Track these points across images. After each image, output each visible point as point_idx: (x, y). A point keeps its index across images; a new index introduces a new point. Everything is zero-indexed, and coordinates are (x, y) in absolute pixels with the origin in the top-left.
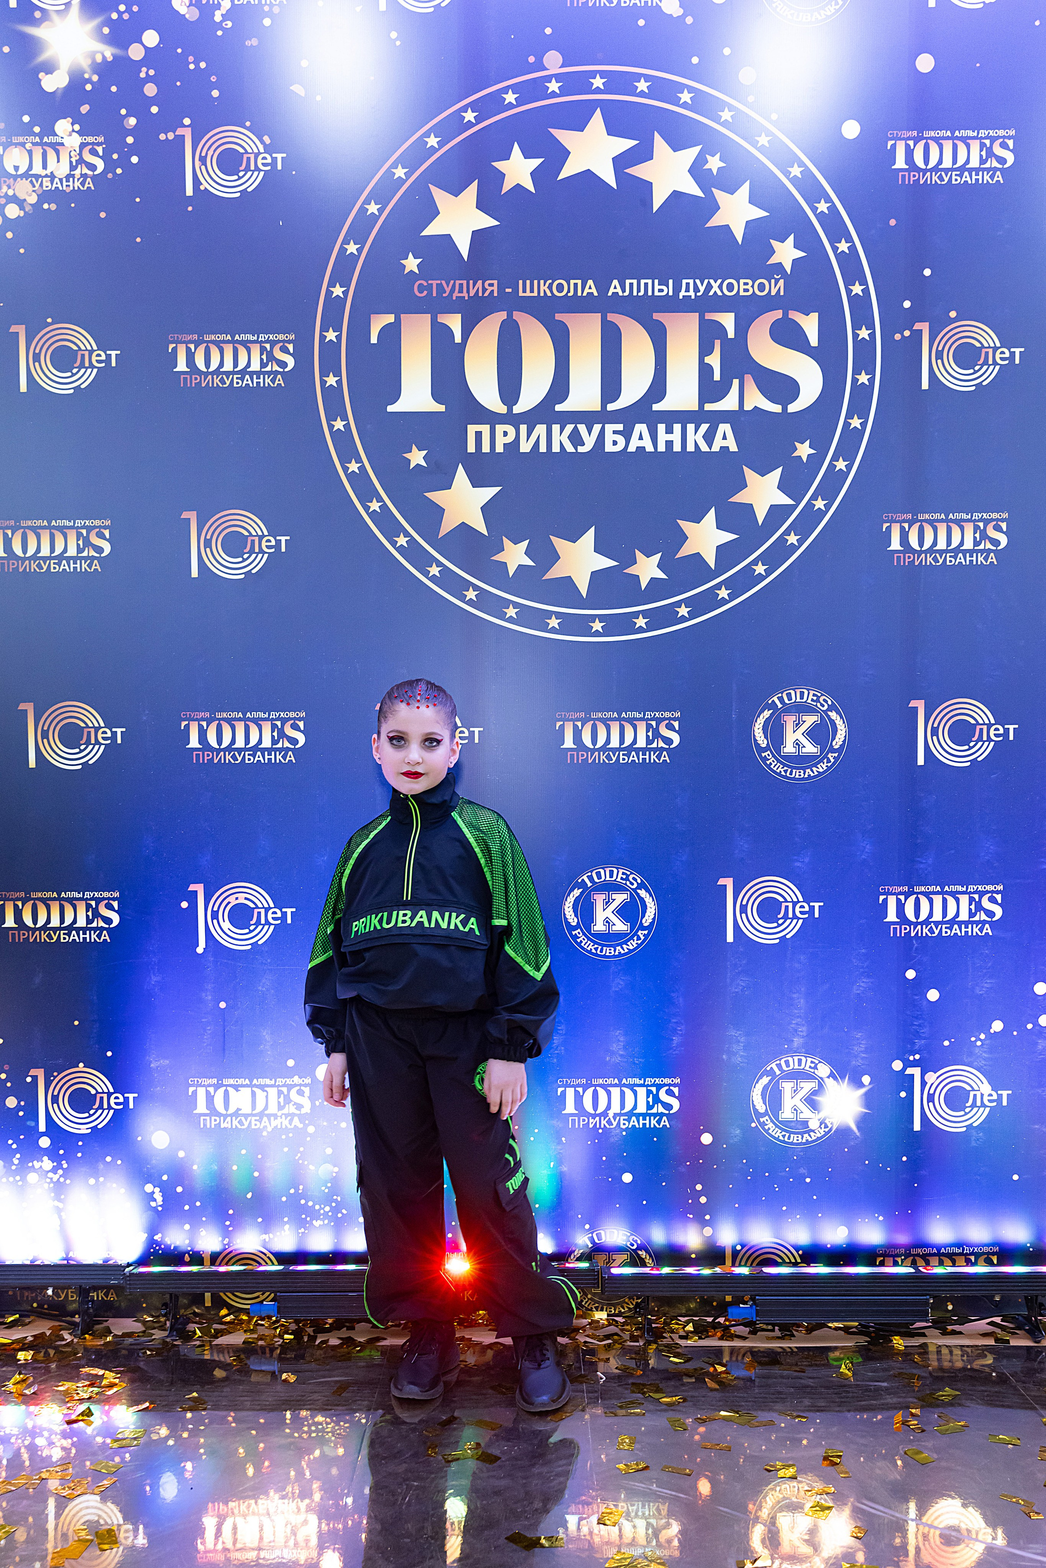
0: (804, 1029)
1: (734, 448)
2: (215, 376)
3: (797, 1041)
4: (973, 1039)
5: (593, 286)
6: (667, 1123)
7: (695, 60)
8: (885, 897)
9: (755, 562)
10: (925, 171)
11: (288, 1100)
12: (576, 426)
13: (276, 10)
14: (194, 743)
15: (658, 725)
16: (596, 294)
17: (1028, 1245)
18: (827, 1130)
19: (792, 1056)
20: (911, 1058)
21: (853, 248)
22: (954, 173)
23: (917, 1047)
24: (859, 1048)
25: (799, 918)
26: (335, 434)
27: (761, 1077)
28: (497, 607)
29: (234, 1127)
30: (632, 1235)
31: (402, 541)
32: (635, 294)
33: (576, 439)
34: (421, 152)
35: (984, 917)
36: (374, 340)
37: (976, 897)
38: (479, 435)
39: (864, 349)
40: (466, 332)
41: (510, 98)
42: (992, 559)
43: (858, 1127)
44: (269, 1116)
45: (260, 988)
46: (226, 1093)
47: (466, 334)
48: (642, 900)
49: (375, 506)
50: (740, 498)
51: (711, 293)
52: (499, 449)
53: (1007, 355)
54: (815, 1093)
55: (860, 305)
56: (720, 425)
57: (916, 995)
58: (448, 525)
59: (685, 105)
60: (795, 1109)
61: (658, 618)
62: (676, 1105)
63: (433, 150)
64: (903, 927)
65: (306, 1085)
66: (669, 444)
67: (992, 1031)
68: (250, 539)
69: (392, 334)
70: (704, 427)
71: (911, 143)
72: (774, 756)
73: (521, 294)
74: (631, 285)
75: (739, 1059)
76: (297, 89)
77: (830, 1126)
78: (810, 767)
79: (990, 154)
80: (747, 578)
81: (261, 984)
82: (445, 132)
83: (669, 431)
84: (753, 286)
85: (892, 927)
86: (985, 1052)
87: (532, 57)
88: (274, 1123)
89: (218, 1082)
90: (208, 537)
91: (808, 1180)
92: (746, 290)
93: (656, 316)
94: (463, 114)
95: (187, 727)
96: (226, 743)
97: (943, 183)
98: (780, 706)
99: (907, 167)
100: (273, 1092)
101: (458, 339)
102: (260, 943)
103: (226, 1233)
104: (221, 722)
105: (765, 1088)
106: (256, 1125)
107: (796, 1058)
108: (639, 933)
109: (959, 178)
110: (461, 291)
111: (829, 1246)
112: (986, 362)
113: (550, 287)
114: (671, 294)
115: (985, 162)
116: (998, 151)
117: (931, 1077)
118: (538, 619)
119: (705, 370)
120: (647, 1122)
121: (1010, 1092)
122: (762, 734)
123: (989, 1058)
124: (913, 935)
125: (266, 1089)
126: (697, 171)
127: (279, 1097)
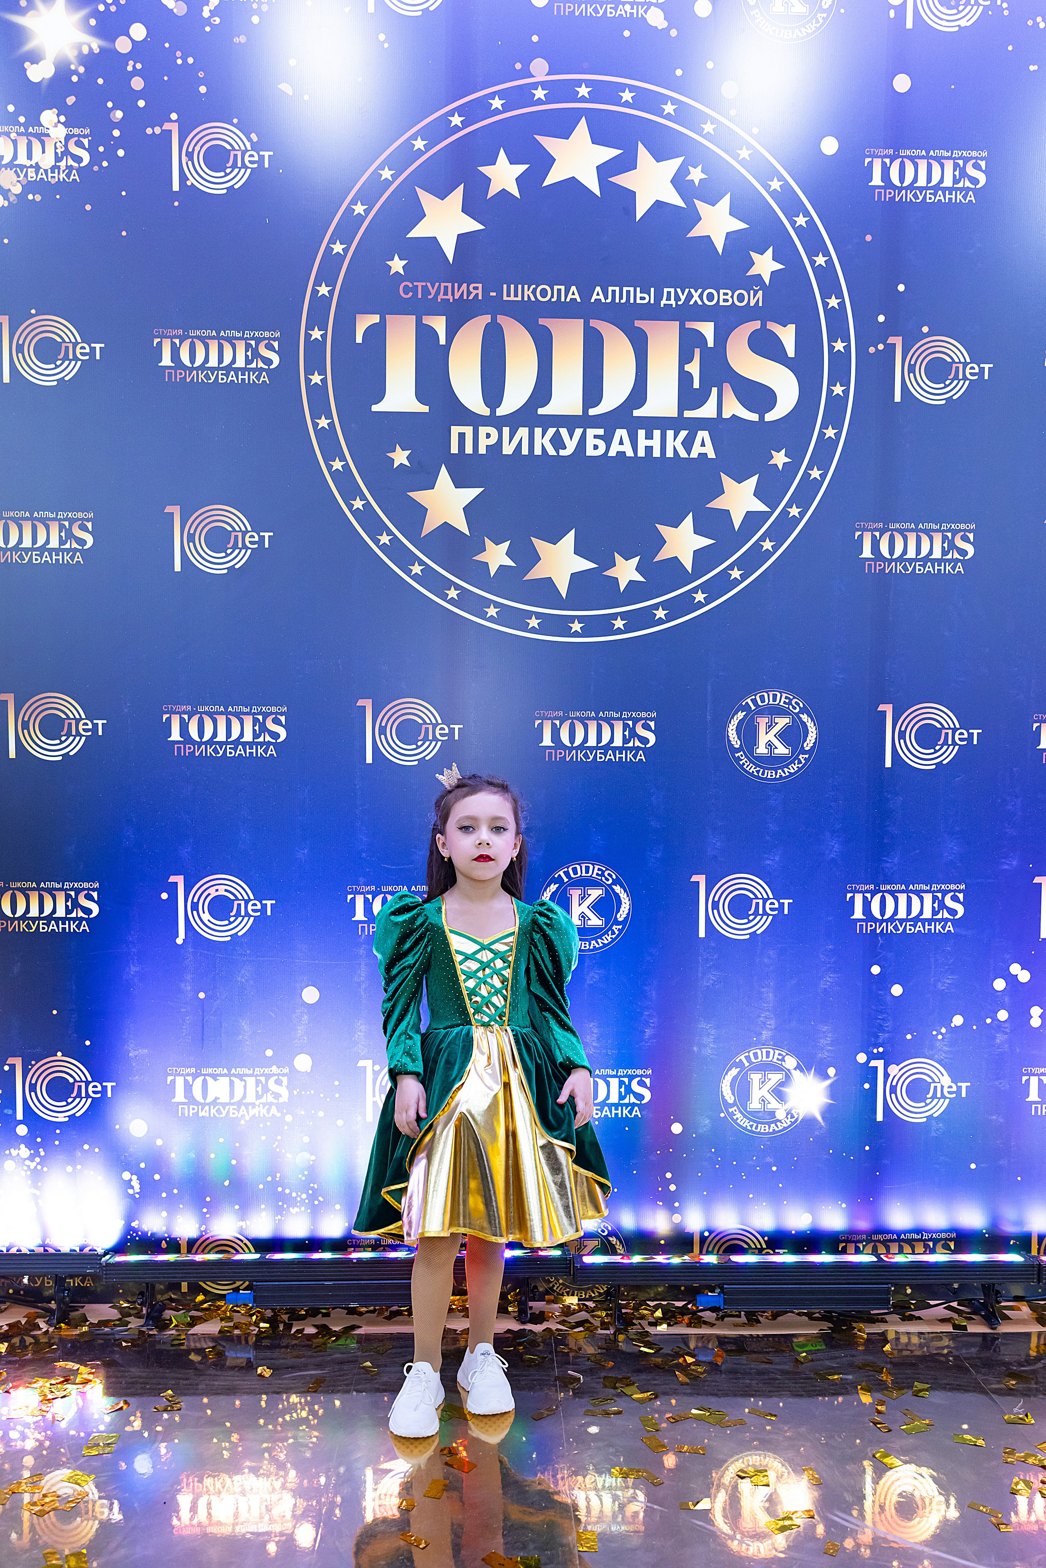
0: (773, 1022)
1: (712, 455)
2: (200, 372)
3: (766, 1034)
4: (934, 1033)
5: (576, 292)
6: (638, 1113)
7: (679, 72)
8: (852, 894)
9: (731, 567)
10: (900, 189)
11: (266, 1089)
12: (558, 431)
13: (265, 8)
14: (176, 735)
15: (634, 725)
16: (579, 300)
17: (984, 1231)
18: (793, 1120)
19: (760, 1049)
20: (875, 1051)
21: (830, 262)
22: (928, 192)
23: (880, 1041)
24: (825, 1041)
25: (769, 915)
26: (319, 432)
27: (730, 1069)
28: (478, 606)
29: (212, 1115)
30: (603, 1221)
31: (385, 539)
32: (617, 301)
33: (558, 443)
34: (408, 154)
35: (946, 915)
36: (359, 340)
37: (939, 895)
38: (462, 436)
39: (840, 361)
40: (451, 334)
41: (497, 103)
42: (960, 568)
43: (823, 1118)
44: (247, 1105)
45: (239, 979)
46: (205, 1083)
47: (450, 336)
48: (617, 896)
49: (358, 504)
50: (718, 504)
51: (692, 303)
52: (482, 450)
53: (977, 370)
54: (782, 1084)
55: (836, 317)
56: (699, 432)
57: (880, 990)
58: (430, 525)
59: (668, 117)
60: (763, 1100)
61: (635, 620)
62: (647, 1095)
63: (420, 153)
64: (869, 924)
65: (284, 1075)
66: (649, 449)
67: (953, 1025)
68: (233, 534)
69: (377, 334)
70: (683, 434)
71: (887, 161)
72: (746, 757)
73: (505, 298)
74: (614, 292)
75: (709, 1051)
76: (284, 87)
77: (796, 1116)
78: (782, 768)
79: (964, 174)
80: (723, 583)
81: (240, 975)
82: (432, 135)
83: (649, 436)
84: (732, 297)
85: (858, 924)
86: (945, 1045)
87: (518, 63)
88: (252, 1112)
89: (196, 1071)
90: (192, 532)
91: (774, 1169)
92: (726, 300)
93: (638, 323)
94: (451, 118)
95: (169, 719)
96: (207, 736)
97: (917, 201)
98: (753, 708)
99: (883, 184)
100: (251, 1081)
101: (442, 341)
102: (240, 934)
103: (203, 1220)
104: (203, 715)
105: (734, 1079)
106: (234, 1113)
107: (764, 1051)
108: (614, 928)
109: (933, 197)
110: (446, 293)
111: (793, 1232)
112: (956, 377)
113: (534, 292)
114: (652, 302)
115: (958, 182)
116: (971, 171)
117: (893, 1070)
118: (518, 619)
119: (684, 378)
120: (619, 1112)
121: (969, 1084)
122: (735, 735)
123: (949, 1051)
124: (878, 931)
125: (244, 1078)
126: (679, 181)
127: (257, 1086)
